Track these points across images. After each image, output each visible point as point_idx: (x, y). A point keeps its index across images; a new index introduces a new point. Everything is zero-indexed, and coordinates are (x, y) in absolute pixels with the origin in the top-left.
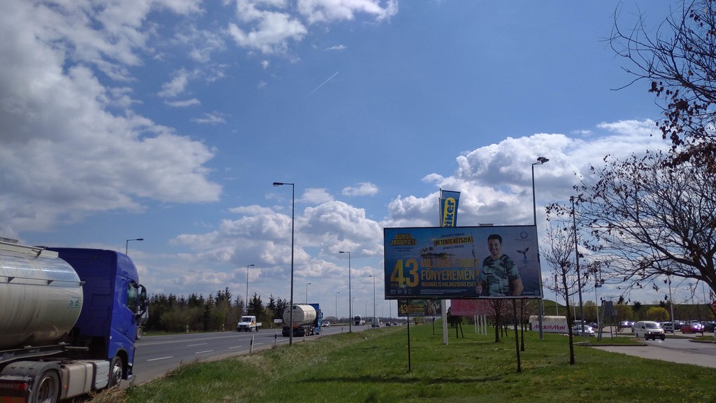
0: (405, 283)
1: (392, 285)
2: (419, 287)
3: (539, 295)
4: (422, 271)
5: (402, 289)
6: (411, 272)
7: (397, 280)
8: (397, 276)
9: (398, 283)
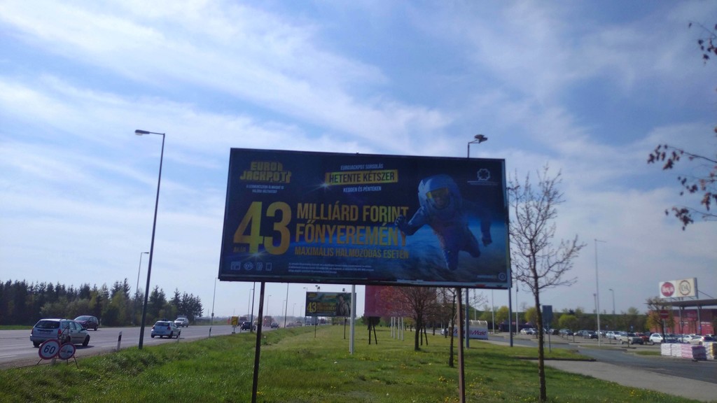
0: (261, 247)
1: (236, 250)
2: (289, 255)
3: (506, 281)
4: (299, 226)
5: (253, 261)
6: (277, 227)
7: (247, 240)
8: (248, 232)
9: (247, 246)
